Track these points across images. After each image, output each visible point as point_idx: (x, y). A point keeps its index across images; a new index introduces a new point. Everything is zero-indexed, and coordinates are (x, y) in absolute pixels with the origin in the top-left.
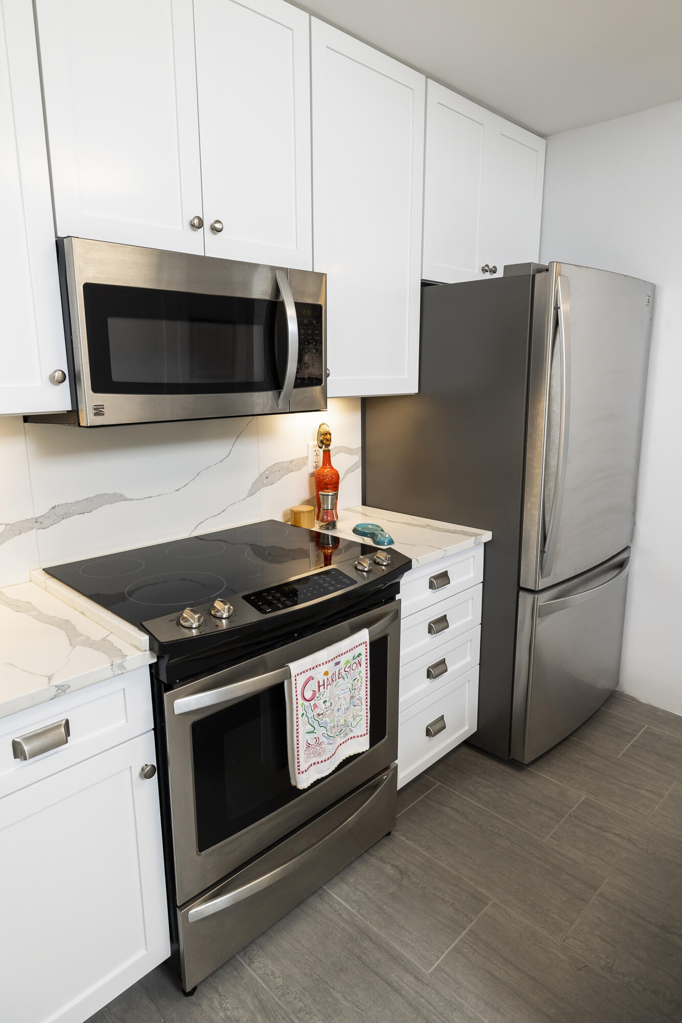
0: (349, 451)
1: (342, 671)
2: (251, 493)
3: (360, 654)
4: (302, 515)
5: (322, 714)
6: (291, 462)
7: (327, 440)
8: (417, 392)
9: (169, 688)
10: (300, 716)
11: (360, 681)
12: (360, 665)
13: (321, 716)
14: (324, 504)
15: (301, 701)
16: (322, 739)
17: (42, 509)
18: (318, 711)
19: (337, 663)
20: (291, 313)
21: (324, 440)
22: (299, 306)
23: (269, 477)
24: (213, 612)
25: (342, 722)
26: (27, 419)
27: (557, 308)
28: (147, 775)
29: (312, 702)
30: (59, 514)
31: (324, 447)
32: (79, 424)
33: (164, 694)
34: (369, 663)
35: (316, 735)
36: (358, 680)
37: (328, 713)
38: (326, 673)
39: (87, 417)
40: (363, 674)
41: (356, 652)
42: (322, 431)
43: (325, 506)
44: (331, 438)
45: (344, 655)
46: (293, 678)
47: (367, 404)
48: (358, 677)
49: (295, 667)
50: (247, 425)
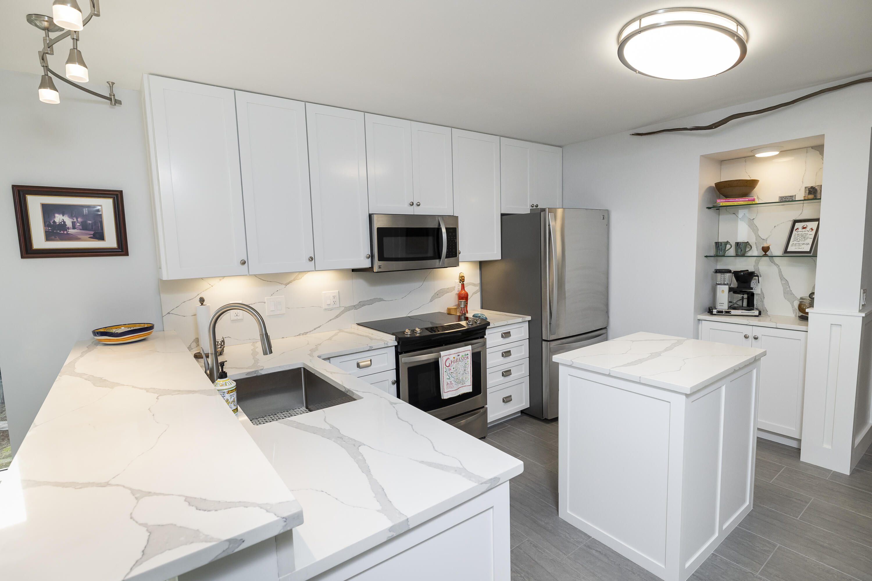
0: (474, 285)
1: (460, 359)
2: (431, 301)
3: (467, 354)
4: (452, 310)
5: (453, 373)
6: (448, 288)
7: (463, 279)
8: (501, 259)
9: (401, 353)
10: (444, 372)
11: (468, 365)
12: (468, 358)
13: (452, 373)
14: (461, 305)
15: (445, 366)
16: (453, 382)
17: (356, 303)
18: (451, 371)
19: (459, 355)
20: (444, 231)
21: (462, 279)
22: (447, 229)
23: (439, 294)
24: (415, 331)
25: (461, 378)
26: (353, 270)
27: (549, 225)
28: (393, 383)
29: (449, 368)
30: (362, 304)
31: (462, 282)
32: (373, 271)
33: (400, 355)
34: (471, 358)
35: (450, 380)
36: (467, 364)
37: (455, 372)
38: (454, 358)
39: (376, 269)
40: (469, 362)
41: (466, 353)
42: (461, 276)
43: (461, 306)
44: (464, 279)
45: (461, 353)
46: (442, 357)
47: (482, 264)
48: (467, 363)
49: (443, 353)
50: (429, 273)
